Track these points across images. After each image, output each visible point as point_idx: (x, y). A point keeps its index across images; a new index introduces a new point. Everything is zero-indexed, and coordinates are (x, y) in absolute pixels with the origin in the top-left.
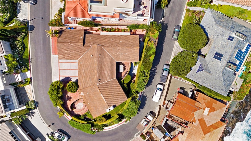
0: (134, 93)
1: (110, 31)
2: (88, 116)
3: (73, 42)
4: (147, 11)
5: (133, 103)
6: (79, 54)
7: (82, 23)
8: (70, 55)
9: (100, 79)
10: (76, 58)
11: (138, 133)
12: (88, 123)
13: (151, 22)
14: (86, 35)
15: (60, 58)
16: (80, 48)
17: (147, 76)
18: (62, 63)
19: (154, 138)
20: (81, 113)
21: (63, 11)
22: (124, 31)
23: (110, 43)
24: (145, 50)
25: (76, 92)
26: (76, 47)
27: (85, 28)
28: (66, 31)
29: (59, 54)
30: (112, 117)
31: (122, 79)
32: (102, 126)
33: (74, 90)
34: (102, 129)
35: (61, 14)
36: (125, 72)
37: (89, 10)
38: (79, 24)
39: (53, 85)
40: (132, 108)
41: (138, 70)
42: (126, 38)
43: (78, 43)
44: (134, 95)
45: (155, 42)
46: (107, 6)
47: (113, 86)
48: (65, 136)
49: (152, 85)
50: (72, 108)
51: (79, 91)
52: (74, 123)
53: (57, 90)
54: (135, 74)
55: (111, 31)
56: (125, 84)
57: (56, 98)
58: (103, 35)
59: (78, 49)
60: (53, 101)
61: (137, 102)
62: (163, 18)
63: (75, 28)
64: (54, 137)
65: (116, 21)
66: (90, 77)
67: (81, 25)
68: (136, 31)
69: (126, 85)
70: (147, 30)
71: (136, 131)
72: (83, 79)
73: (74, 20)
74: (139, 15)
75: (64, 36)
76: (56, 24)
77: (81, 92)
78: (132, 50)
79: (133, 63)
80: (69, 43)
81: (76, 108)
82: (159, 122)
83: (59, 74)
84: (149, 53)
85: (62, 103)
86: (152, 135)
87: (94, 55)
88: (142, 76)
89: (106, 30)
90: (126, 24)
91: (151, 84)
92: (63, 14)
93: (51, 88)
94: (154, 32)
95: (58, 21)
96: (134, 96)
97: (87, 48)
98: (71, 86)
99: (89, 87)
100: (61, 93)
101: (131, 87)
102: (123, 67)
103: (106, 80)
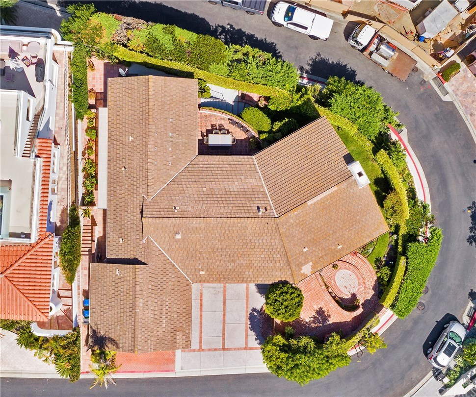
0: (301, 97)
1: (93, 177)
2: (379, 253)
3: (131, 297)
4: (25, 48)
5: (338, 101)
6: (173, 280)
7: (70, 268)
8: (175, 309)
9: (258, 208)
10: (185, 288)
11: (436, 88)
12: (404, 253)
13: (63, 40)
14: (108, 256)
15: (188, 345)
16: (153, 276)
17: (246, 54)
18: (203, 339)
19: (455, 34)
20: (371, 277)
21: (30, 332)
22: (93, 130)
23: (135, 176)
24: (157, 57)
25: (301, 291)
26: (150, 290)
27: (84, 260)
28: (96, 325)
29: (173, 346)
30: (383, 172)
31: (257, 136)
32: (413, 206)
33: (295, 295)
34: (424, 207)
35: (37, 339)
36: (231, 128)
37: (26, 241)
38: (71, 279)
39: (279, 368)
40: (352, 104)
41: (224, 84)
42: (118, 121)
43: (137, 283)
44: (309, 99)
45: (129, 24)
46: (10, 181)
47: (279, 167)
48: (448, 330)
49: (275, 42)
50: (355, 308)
51: (295, 278)
52: (405, 299)
53: (293, 354)
54: (238, 96)
55: (93, 174)
56: (272, 127)
57: (322, 356)
58: (109, 201)
59: (156, 281)
60: (332, 366)
61: (334, 88)
62: (49, 4)
63: (86, 294)
64: (449, 369)
65: (60, 156)
66: (249, 241)
67: (76, 275)
68: (91, 90)
69: (278, 125)
70: (89, 53)
71: (430, 96)
72: (255, 265)
73: (59, 296)
74: (40, 77)
75: (113, 330)
76: (71, 354)
77: (302, 272)
78: (160, 100)
79: (203, 100)
80: (135, 313)
81: (354, 295)
82: (400, 18)
83: (238, 349)
84: (169, 47)
85: (338, 338)
86: (443, 42)
87: (175, 229)
88: (246, 71)
89: (92, 193)
90: (70, 123)
91: (273, 43)
92: (38, 332)
93: (289, 374)
94: (98, 30)
95: (64, 348)
96: (313, 100)
97: (153, 252)
98: (282, 304)
99: (283, 246)
100: (304, 341)
101: (282, 108)
102: (215, 133)
103: (262, 190)
